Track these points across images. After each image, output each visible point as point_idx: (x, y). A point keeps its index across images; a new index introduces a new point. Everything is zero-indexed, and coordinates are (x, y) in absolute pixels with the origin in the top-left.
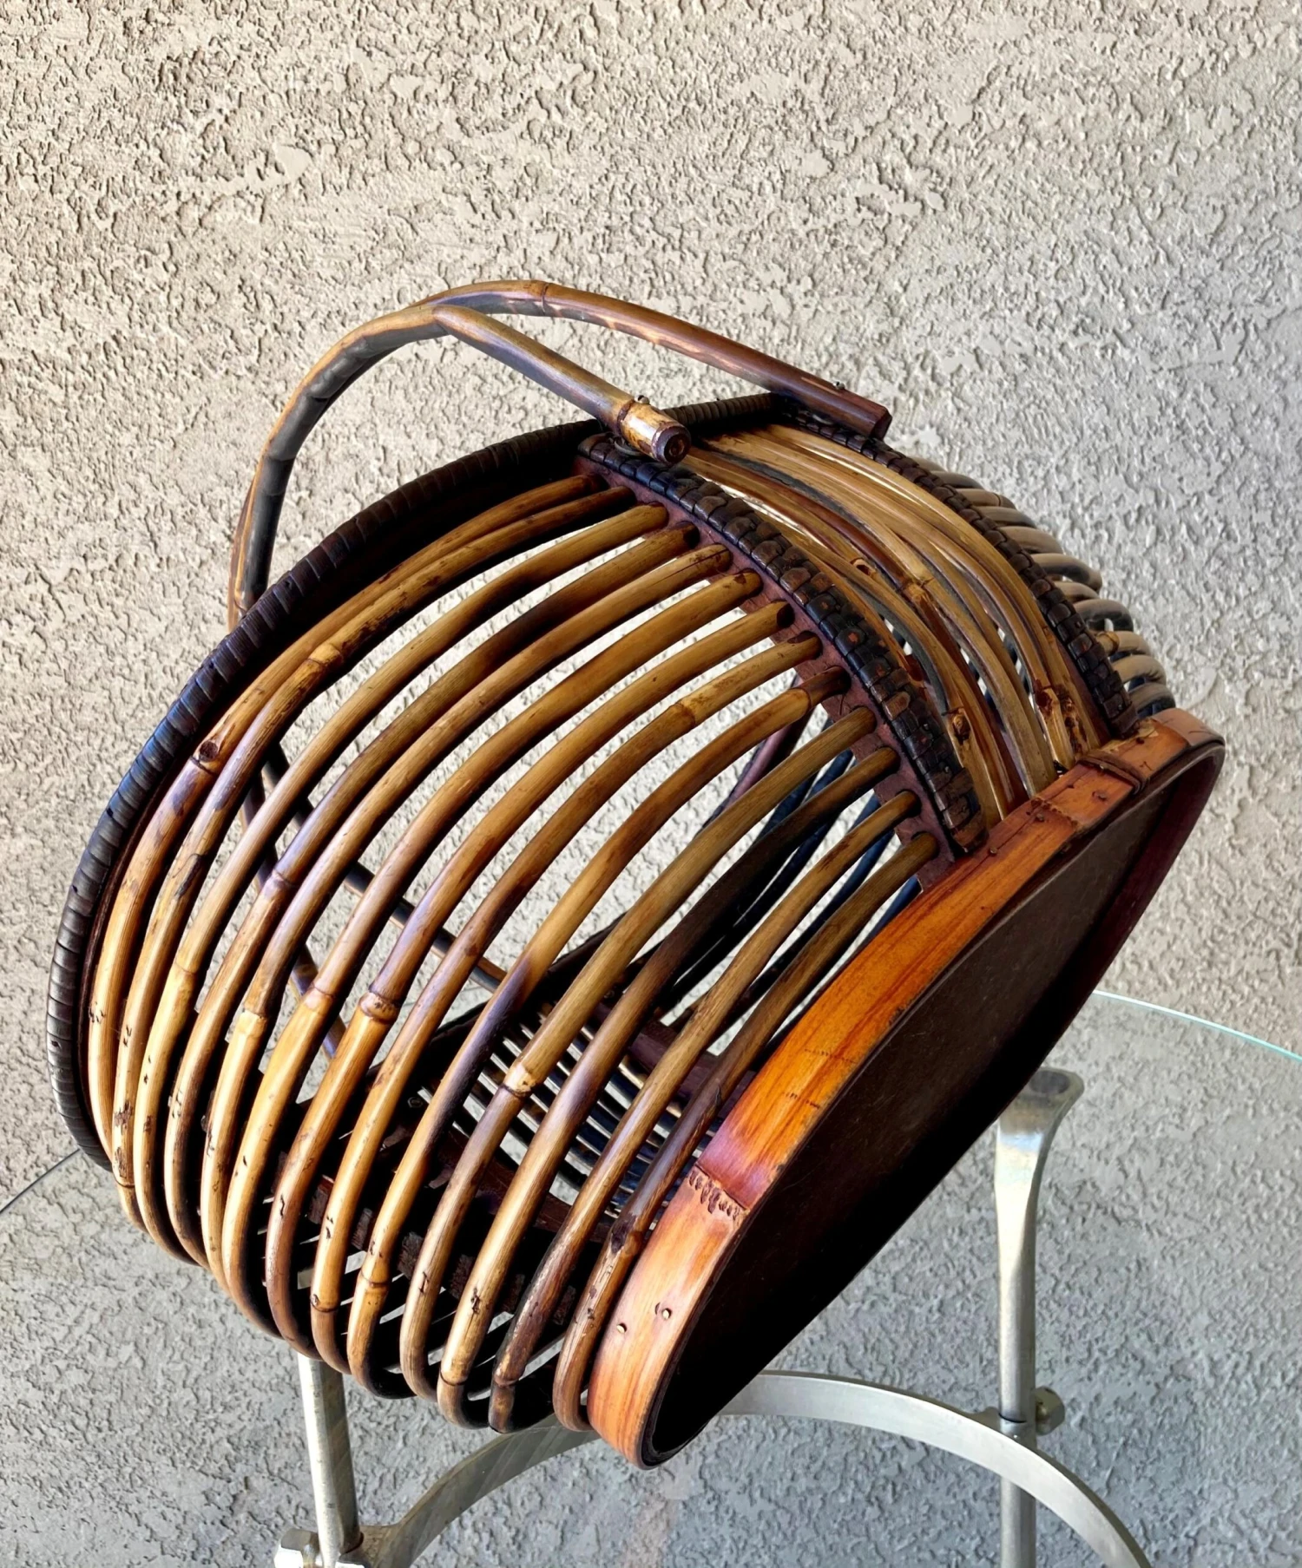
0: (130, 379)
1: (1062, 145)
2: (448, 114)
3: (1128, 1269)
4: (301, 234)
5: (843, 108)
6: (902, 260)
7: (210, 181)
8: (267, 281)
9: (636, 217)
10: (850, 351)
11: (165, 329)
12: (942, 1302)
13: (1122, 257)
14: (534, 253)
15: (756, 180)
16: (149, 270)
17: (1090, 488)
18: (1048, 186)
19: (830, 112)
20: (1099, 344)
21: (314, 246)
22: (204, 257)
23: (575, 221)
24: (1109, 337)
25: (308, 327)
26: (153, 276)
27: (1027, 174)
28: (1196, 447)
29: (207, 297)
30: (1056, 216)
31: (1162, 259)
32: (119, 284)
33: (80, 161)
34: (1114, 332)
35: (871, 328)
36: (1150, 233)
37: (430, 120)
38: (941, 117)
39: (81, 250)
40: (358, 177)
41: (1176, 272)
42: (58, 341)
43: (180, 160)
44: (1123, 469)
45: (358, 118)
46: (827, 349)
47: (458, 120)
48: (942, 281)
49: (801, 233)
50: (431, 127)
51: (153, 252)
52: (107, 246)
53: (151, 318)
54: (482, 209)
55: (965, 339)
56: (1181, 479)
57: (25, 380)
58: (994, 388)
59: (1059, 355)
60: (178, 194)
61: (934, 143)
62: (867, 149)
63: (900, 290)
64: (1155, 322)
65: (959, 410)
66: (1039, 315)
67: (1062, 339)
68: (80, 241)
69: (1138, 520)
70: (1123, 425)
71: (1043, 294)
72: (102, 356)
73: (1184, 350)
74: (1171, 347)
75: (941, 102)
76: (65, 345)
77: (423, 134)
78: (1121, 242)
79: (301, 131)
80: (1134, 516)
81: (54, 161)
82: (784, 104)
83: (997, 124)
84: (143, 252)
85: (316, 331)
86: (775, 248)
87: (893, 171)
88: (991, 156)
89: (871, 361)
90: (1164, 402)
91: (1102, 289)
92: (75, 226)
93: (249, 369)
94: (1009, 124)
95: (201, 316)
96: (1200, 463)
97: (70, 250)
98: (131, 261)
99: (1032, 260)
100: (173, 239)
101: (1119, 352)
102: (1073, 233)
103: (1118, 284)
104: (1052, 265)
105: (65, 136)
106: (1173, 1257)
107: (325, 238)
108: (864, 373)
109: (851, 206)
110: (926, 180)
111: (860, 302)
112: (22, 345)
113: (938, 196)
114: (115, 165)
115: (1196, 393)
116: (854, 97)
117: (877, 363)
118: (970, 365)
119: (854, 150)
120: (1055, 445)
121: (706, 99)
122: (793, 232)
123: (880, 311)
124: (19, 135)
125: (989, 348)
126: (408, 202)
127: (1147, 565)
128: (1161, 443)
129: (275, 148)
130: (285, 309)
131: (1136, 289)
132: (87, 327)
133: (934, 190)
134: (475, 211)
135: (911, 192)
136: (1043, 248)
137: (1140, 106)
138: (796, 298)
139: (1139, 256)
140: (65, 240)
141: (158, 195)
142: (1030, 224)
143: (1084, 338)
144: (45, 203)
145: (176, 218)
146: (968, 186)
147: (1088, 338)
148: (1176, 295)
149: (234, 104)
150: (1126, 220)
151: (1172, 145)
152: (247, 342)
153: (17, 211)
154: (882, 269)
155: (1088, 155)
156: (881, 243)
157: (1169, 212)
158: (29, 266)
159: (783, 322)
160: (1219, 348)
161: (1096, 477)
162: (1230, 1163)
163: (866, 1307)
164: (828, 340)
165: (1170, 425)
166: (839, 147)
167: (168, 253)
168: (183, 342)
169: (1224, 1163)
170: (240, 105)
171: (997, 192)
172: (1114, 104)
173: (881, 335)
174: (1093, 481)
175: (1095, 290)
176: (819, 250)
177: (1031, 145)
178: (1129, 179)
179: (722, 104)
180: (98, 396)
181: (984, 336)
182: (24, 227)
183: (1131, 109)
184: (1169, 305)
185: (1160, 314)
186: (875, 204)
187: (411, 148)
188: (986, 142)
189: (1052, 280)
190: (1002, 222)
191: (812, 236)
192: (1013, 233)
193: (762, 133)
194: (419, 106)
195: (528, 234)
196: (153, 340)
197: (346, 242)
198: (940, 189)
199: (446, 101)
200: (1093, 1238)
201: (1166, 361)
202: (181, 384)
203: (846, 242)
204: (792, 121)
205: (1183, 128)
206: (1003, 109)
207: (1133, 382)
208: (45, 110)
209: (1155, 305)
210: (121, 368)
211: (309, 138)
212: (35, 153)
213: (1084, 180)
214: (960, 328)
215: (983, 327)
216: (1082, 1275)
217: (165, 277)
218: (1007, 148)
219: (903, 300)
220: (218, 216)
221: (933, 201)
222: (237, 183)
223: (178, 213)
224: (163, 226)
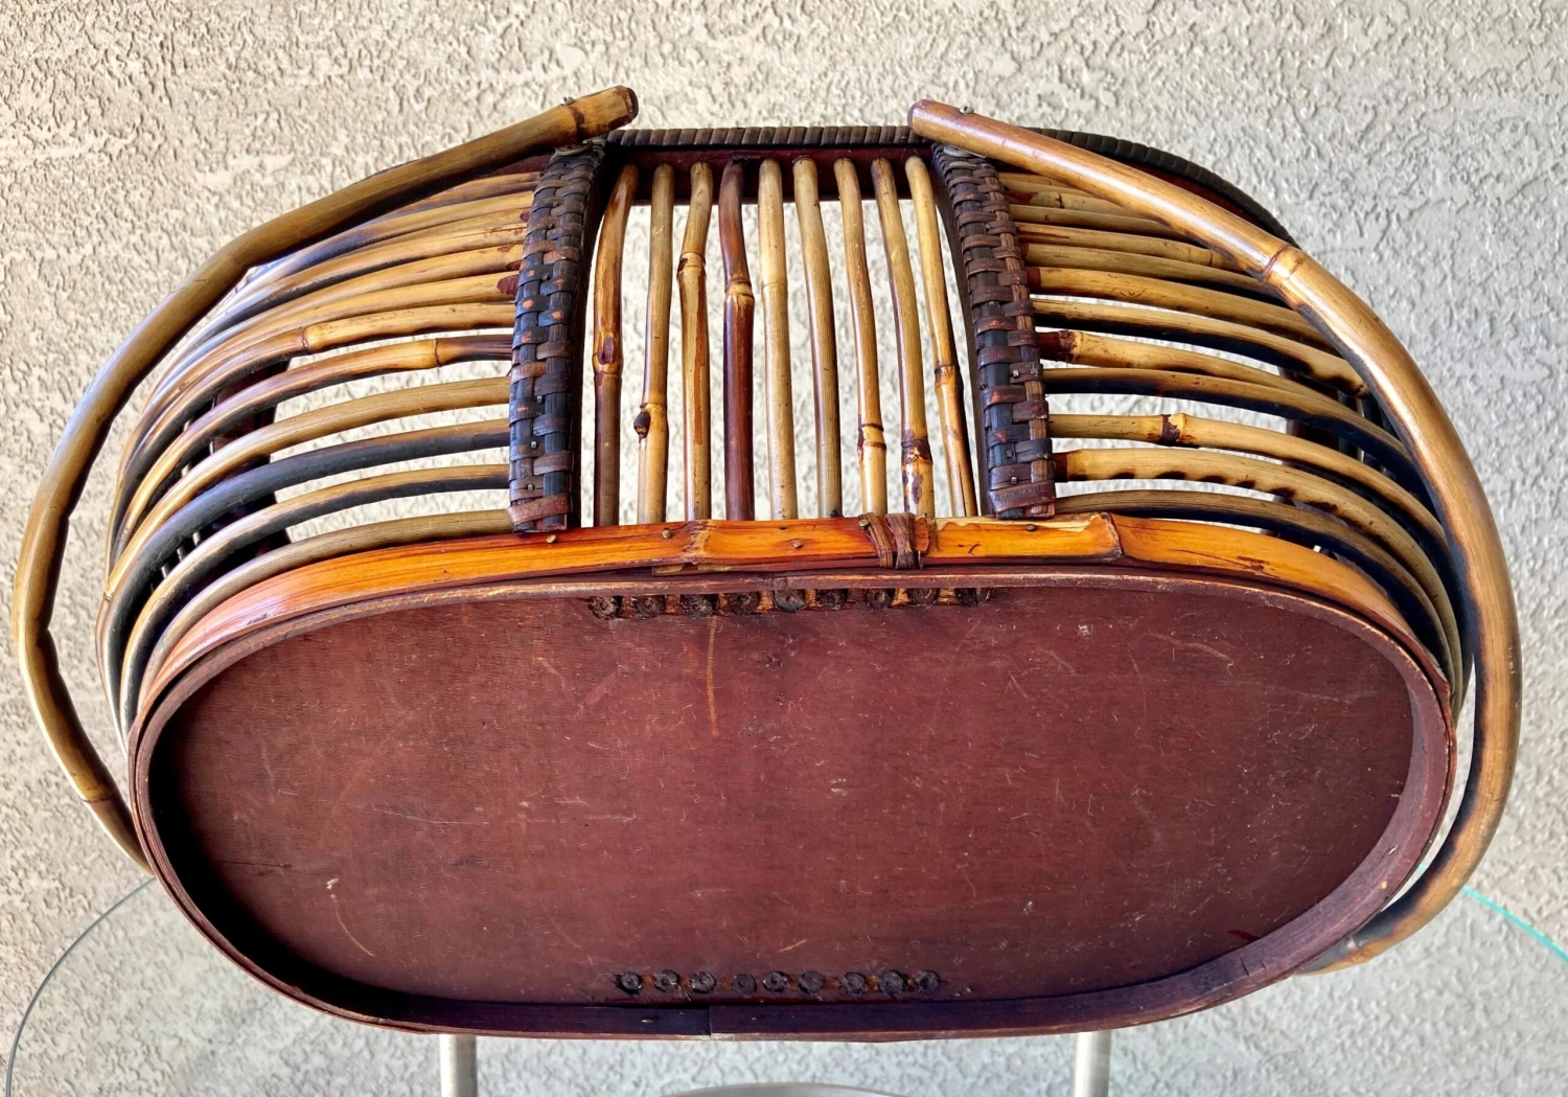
1: (1227, 50)
2: (698, 20)
3: (1225, 1077)
5: (1033, 16)
7: (504, 73)
9: (847, 108)
12: (1050, 1087)
13: (1275, 152)
15: (952, 79)
18: (1211, 87)
19: (1020, 20)
23: (796, 110)
27: (1192, 77)
30: (1217, 114)
31: (1313, 154)
33: (406, 55)
36: (1303, 130)
37: (684, 25)
38: (1118, 25)
39: (400, 127)
40: (622, 71)
41: (1325, 166)
43: (483, 56)
45: (626, 23)
47: (706, 26)
50: (684, 31)
51: (456, 130)
52: (420, 125)
54: (720, 99)
60: (479, 84)
61: (1111, 48)
62: (1050, 53)
64: (1303, 211)
68: (400, 120)
73: (1329, 237)
74: (1316, 233)
75: (1120, 12)
77: (677, 36)
78: (1275, 138)
79: (580, 33)
81: (386, 55)
82: (981, 14)
83: (1168, 30)
84: (448, 130)
87: (1073, 72)
88: (1161, 60)
91: (1255, 180)
92: (397, 108)
94: (1179, 31)
97: (392, 128)
98: (438, 137)
100: (472, 120)
102: (1231, 129)
103: (1270, 175)
105: (396, 35)
106: (1268, 1071)
109: (1033, 101)
110: (1101, 80)
113: (1110, 95)
114: (432, 60)
116: (1043, 8)
119: (1039, 53)
121: (914, 9)
124: (362, 34)
126: (660, 93)
129: (558, 47)
131: (1287, 181)
133: (1108, 89)
134: (714, 100)
135: (1087, 90)
137: (1302, 16)
139: (1292, 150)
140: (389, 120)
141: (463, 84)
142: (1192, 120)
144: (377, 90)
145: (476, 103)
146: (1139, 85)
148: (1324, 187)
149: (529, 11)
150: (1282, 118)
151: (1329, 51)
153: (355, 95)
155: (1249, 59)
157: (1324, 112)
158: (360, 139)
160: (1362, 234)
162: (1328, 988)
163: (981, 1082)
166: (1026, 51)
167: (467, 131)
169: (1322, 987)
170: (533, 11)
171: (1165, 92)
172: (1278, 14)
177: (1198, 51)
178: (1288, 82)
179: (927, 13)
182: (359, 108)
183: (1294, 18)
184: (1317, 194)
185: (1308, 204)
186: (1055, 100)
187: (667, 48)
188: (1158, 48)
190: (1168, 118)
192: (1176, 128)
193: (961, 38)
194: (676, 13)
198: (1113, 89)
199: (697, 9)
200: (1193, 1044)
204: (987, 28)
205: (1341, 35)
206: (1175, 19)
208: (383, 15)
209: (1304, 195)
211: (585, 39)
212: (373, 49)
213: (1245, 82)
216: (1181, 1077)
218: (1176, 52)
220: (509, 102)
221: (1106, 99)
222: (526, 75)
223: (478, 99)
224: (466, 110)
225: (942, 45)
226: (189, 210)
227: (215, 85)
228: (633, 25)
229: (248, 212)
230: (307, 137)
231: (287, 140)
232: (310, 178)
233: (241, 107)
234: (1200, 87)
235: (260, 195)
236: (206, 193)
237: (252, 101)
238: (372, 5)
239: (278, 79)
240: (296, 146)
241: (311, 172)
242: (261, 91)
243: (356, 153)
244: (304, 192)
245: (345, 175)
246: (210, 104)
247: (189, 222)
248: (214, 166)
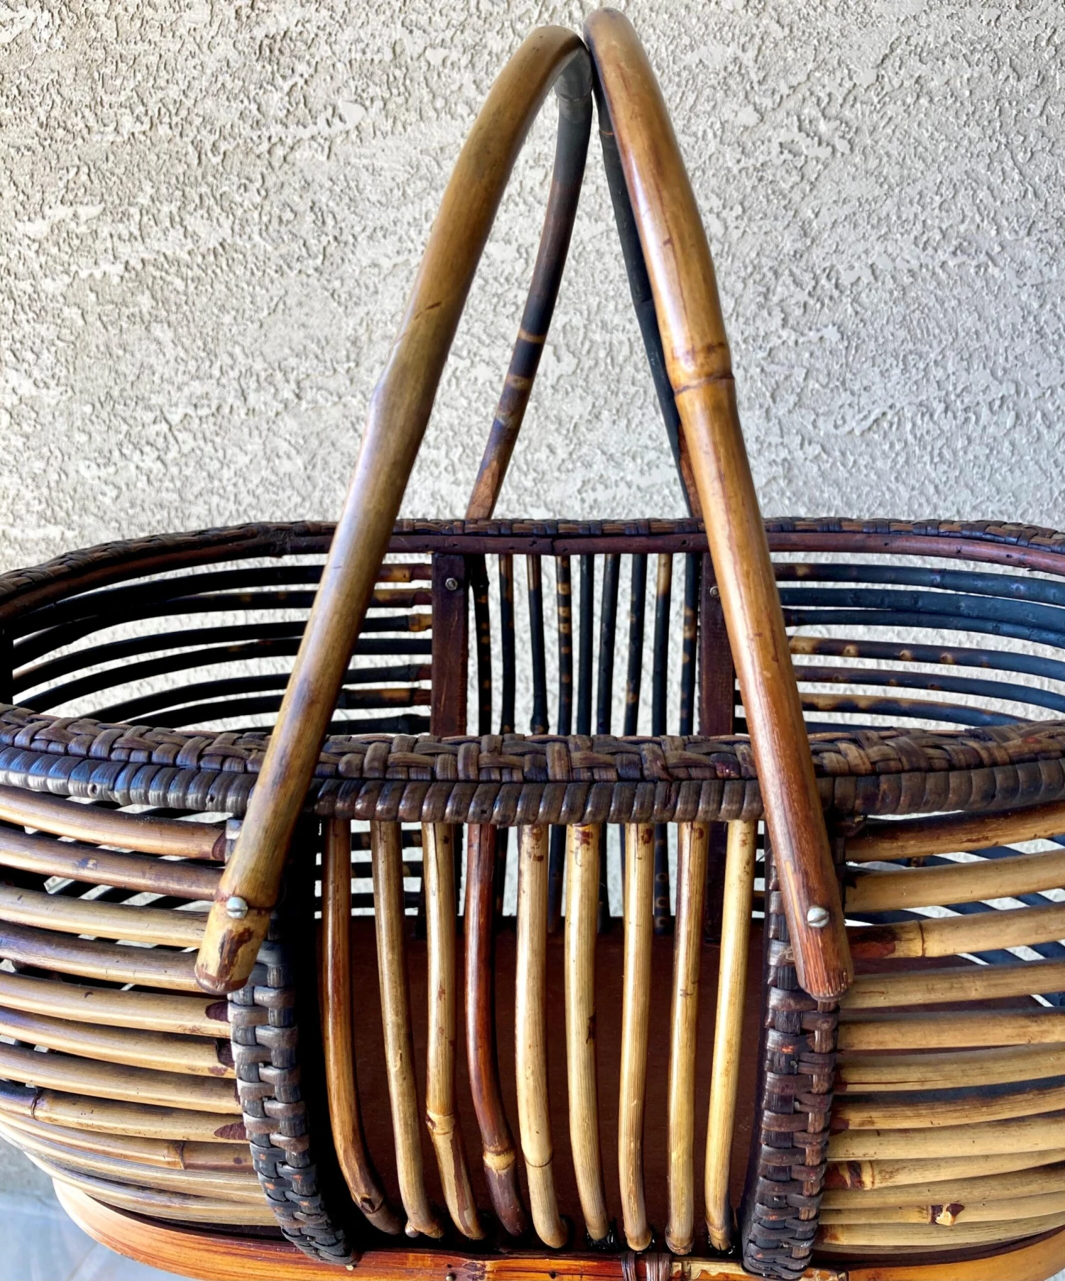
0: (231, 275)
1: (950, 101)
2: (467, 77)
4: (357, 169)
5: (772, 72)
6: (815, 192)
7: (292, 128)
8: (331, 204)
10: (770, 264)
11: (256, 237)
13: (996, 192)
14: (528, 184)
15: (701, 128)
16: (247, 195)
17: (963, 380)
18: (936, 135)
19: (762, 74)
20: (974, 263)
21: (365, 177)
22: (286, 185)
24: (983, 257)
25: (359, 239)
26: (250, 199)
27: (919, 125)
28: (1052, 349)
29: (288, 215)
30: (942, 159)
31: (1030, 195)
32: (226, 204)
33: (201, 113)
34: (987, 253)
35: (788, 247)
36: (1021, 173)
37: (454, 82)
38: (851, 79)
39: (200, 178)
40: (399, 125)
41: (1041, 206)
42: (182, 246)
43: (272, 113)
44: (991, 365)
45: (401, 81)
46: (752, 262)
47: (475, 82)
48: (847, 210)
49: (735, 170)
50: (455, 87)
51: (251, 181)
52: (218, 176)
53: (248, 230)
55: (863, 256)
56: (1038, 375)
57: (158, 274)
58: (886, 296)
59: (940, 271)
60: (270, 138)
61: (845, 99)
62: (790, 104)
63: (812, 216)
64: (1022, 246)
65: (857, 313)
66: (925, 239)
67: (943, 258)
68: (199, 172)
69: (1001, 407)
70: (991, 329)
71: (929, 222)
72: (212, 258)
73: (1046, 270)
74: (1034, 266)
75: (852, 66)
76: (187, 249)
77: (448, 92)
78: (996, 181)
79: (359, 91)
80: (998, 403)
81: (183, 113)
82: (726, 68)
83: (896, 83)
84: (243, 181)
85: (365, 242)
86: (714, 182)
87: (811, 122)
88: (890, 110)
89: (787, 272)
90: (1026, 312)
91: (978, 219)
92: (196, 162)
93: (316, 269)
94: (907, 84)
95: (283, 229)
96: (1055, 361)
97: (192, 179)
98: (235, 188)
99: (920, 193)
100: (265, 171)
101: (990, 270)
102: (955, 172)
103: (991, 215)
104: (937, 198)
105: (192, 95)
107: (374, 172)
108: (781, 282)
109: (775, 149)
110: (836, 129)
111: (780, 225)
112: (157, 248)
113: (846, 142)
114: (226, 116)
115: (1054, 305)
116: (782, 63)
117: (792, 274)
118: (867, 277)
119: (779, 105)
120: (935, 343)
121: (665, 65)
122: (729, 170)
123: (796, 232)
124: (160, 94)
125: (883, 264)
126: (435, 145)
127: (1007, 444)
128: (1021, 346)
129: (340, 104)
130: (343, 225)
131: (1007, 219)
132: (203, 236)
133: (843, 137)
135: (825, 138)
136: (930, 185)
137: (1018, 68)
138: (729, 222)
139: (1010, 192)
140: (188, 173)
141: (255, 138)
142: (920, 165)
143: (961, 258)
144: (176, 144)
145: (267, 156)
146: (871, 133)
147: (965, 258)
148: (1040, 224)
149: (312, 71)
150: (1001, 162)
151: (1043, 100)
152: (315, 249)
153: (157, 150)
154: (799, 199)
155: (971, 109)
156: (798, 179)
157: (1040, 156)
158: (163, 190)
159: (718, 240)
161: (968, 370)
164: (753, 255)
165: (1031, 330)
166: (767, 103)
167: (261, 181)
168: (269, 248)
170: (316, 71)
171: (895, 139)
172: (996, 67)
173: (795, 252)
174: (964, 374)
175: (973, 219)
176: (749, 184)
177: (924, 101)
178: (1005, 129)
179: (676, 69)
180: (208, 287)
181: (879, 255)
182: (161, 162)
183: (1010, 70)
184: (1034, 232)
185: (1026, 240)
186: (795, 148)
187: (439, 103)
188: (887, 99)
189: (937, 211)
190: (898, 163)
191: (744, 173)
192: (906, 172)
193: (707, 91)
194: (446, 71)
195: (524, 169)
196: (248, 246)
197: (388, 175)
198: (848, 137)
199: (466, 67)
201: (1030, 278)
202: (267, 280)
203: (771, 178)
204: (731, 82)
205: (1054, 86)
206: (902, 72)
207: (1001, 295)
208: (179, 76)
209: (1023, 233)
210: (225, 267)
211: (365, 95)
212: (171, 107)
213: (967, 129)
214: (860, 247)
215: (879, 247)
217: (258, 199)
218: (904, 104)
219: (814, 224)
220: (297, 154)
221: (842, 146)
222: (312, 130)
223: (269, 152)
224: (258, 162)
225: (691, 99)
226: (12, 256)
227: (29, 141)
228: (408, 82)
229: (66, 258)
230: (115, 189)
231: (97, 192)
232: (121, 226)
233: (54, 163)
234: (926, 135)
235: (76, 242)
236: (27, 241)
237: (63, 156)
238: (169, 68)
239: (86, 136)
240: (106, 197)
241: (121, 220)
242: (71, 147)
243: (161, 203)
244: (115, 238)
245: (152, 223)
246: (25, 159)
247: (13, 266)
248: (32, 216)
